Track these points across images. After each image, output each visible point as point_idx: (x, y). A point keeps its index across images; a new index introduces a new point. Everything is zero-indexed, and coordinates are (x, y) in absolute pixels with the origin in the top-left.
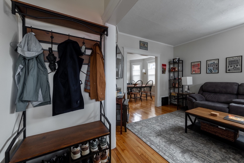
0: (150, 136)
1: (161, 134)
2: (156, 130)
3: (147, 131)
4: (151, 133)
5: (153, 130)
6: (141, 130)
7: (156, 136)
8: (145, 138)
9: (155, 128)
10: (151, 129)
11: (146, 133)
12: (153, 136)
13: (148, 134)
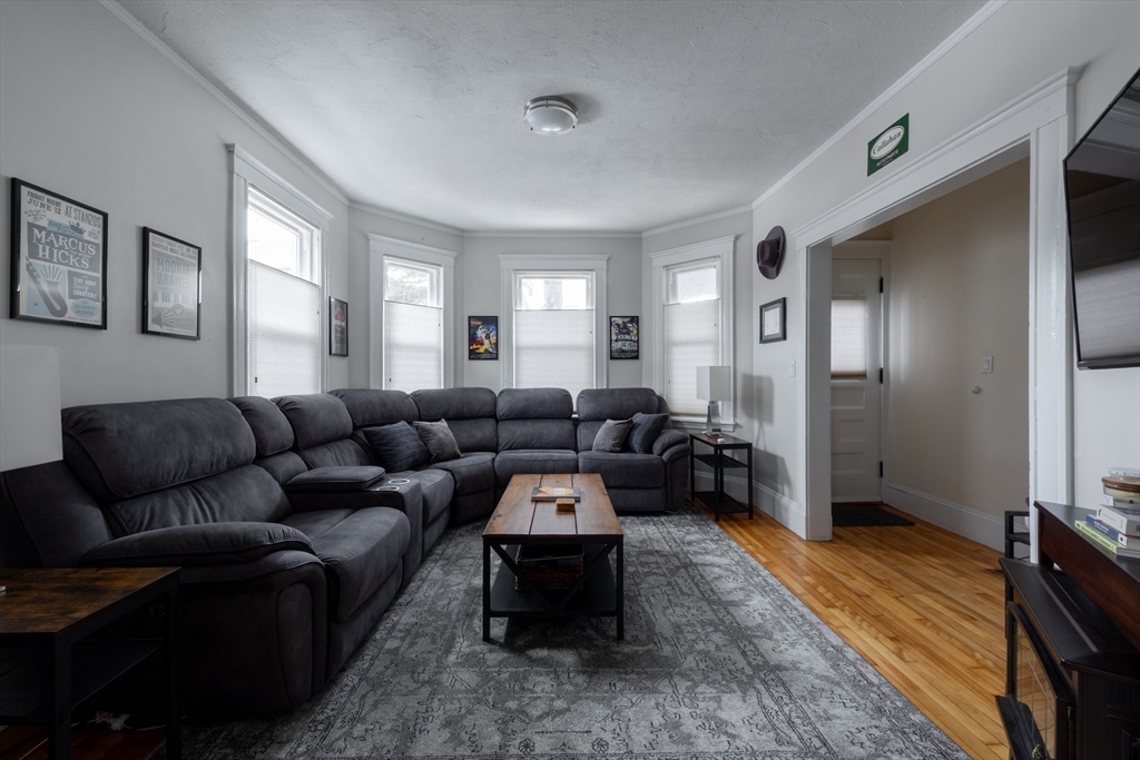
0: (826, 679)
1: (756, 669)
2: (768, 701)
3: (838, 711)
4: (813, 694)
5: (786, 709)
6: (876, 733)
7: (798, 669)
8: (859, 678)
9: (761, 719)
10: (798, 721)
11: (849, 704)
12: (810, 671)
13: (838, 691)
